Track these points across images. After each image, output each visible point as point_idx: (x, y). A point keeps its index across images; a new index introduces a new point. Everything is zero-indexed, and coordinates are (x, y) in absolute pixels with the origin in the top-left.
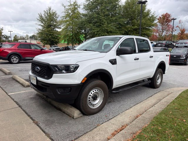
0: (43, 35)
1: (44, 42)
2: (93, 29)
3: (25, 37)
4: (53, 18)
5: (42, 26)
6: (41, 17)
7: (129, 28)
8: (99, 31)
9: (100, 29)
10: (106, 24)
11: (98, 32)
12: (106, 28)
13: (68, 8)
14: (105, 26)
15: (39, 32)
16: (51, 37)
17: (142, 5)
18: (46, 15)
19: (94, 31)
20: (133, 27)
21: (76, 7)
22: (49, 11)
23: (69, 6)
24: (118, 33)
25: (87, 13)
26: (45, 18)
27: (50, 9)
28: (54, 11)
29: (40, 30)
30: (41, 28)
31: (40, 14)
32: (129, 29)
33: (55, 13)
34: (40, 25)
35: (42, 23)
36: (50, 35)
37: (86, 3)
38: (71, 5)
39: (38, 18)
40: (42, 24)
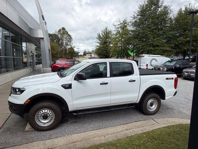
0: (99, 51)
1: (100, 56)
2: (139, 44)
3: (92, 52)
4: (109, 35)
5: (99, 43)
6: (99, 35)
7: (180, 40)
8: (145, 45)
9: (146, 44)
10: (152, 38)
11: (143, 46)
12: (151, 42)
13: (118, 27)
14: (150, 40)
15: (97, 48)
16: (105, 52)
17: (193, 15)
18: (103, 34)
19: (139, 46)
20: (184, 39)
21: (126, 25)
22: (106, 30)
23: (119, 25)
24: (165, 46)
25: (135, 29)
26: (102, 37)
27: (106, 29)
28: (110, 30)
29: (98, 46)
30: (98, 44)
31: (98, 34)
32: (180, 42)
33: (110, 31)
34: (98, 42)
35: (100, 40)
36: (105, 50)
37: (133, 21)
38: (121, 23)
39: (97, 37)
40: (100, 42)
